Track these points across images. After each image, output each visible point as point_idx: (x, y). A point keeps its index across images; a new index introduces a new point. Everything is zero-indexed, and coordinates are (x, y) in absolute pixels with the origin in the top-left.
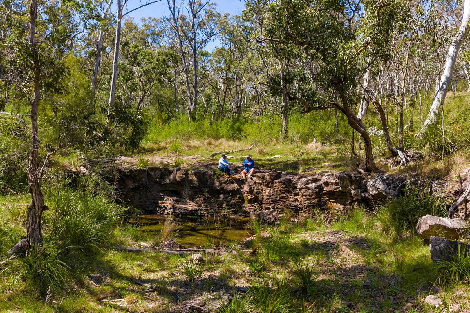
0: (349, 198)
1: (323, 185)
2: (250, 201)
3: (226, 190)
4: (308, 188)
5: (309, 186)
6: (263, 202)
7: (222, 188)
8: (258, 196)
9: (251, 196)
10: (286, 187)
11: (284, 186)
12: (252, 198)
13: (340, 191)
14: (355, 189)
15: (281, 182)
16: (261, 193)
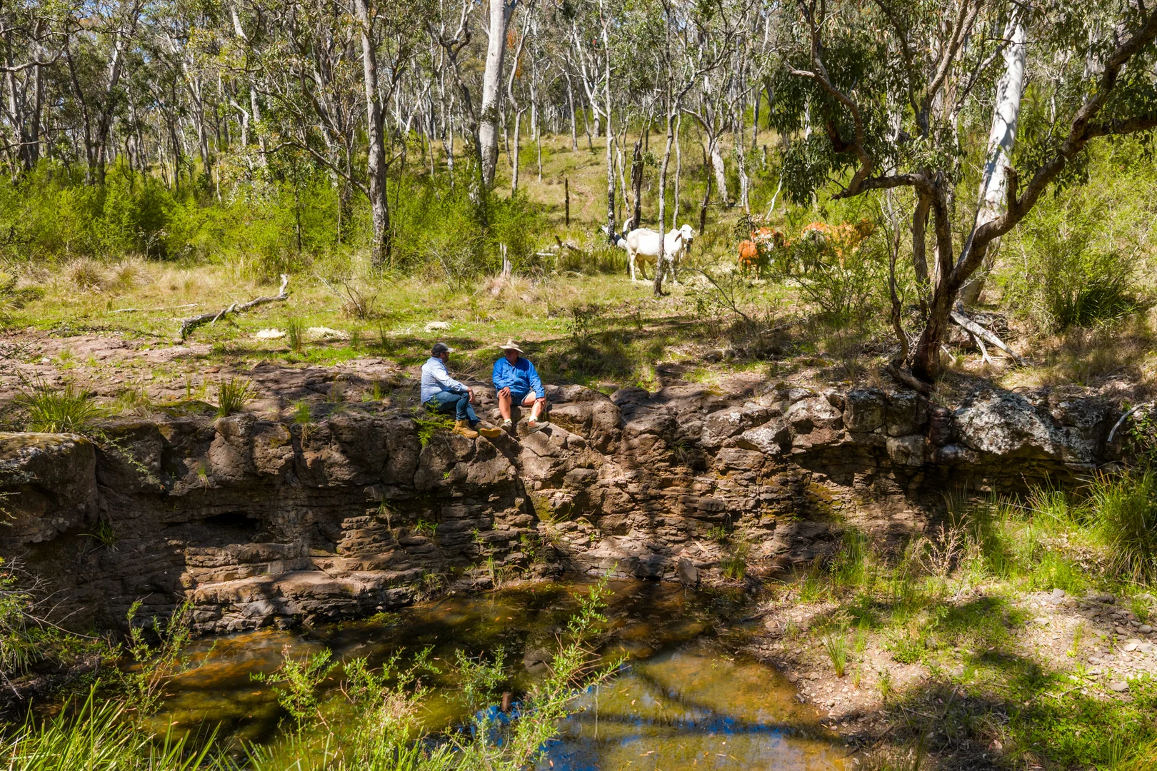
0: (867, 461)
1: (792, 431)
2: (563, 513)
3: (475, 484)
4: (746, 445)
5: (747, 435)
6: (606, 508)
7: (460, 481)
8: (588, 490)
9: (561, 496)
10: (667, 448)
11: (662, 443)
12: (566, 500)
13: (846, 445)
14: (899, 436)
15: (651, 432)
16: (594, 479)
